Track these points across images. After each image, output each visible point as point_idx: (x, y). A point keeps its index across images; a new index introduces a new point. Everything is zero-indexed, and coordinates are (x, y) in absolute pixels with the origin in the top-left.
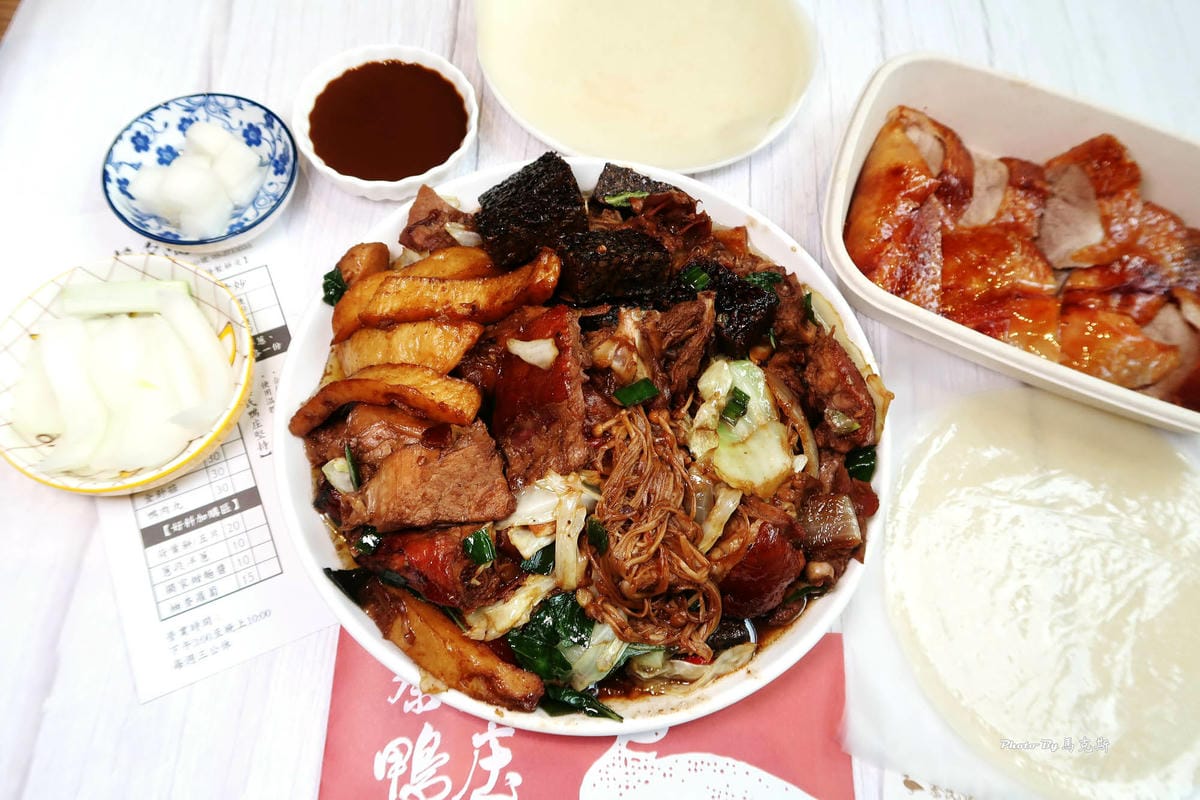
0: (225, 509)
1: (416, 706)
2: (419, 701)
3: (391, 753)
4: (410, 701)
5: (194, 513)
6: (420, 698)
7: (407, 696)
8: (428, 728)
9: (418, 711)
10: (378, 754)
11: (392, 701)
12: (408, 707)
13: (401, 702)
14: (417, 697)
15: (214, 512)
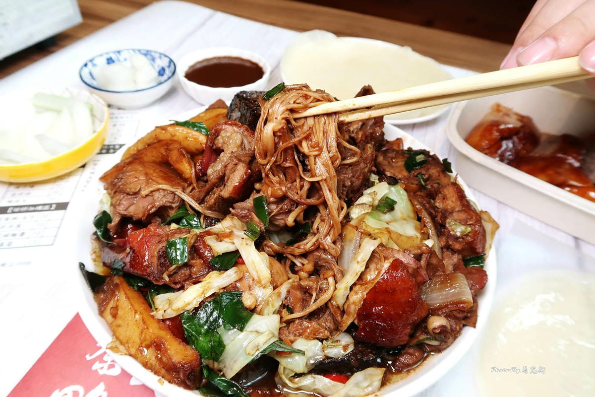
0: (47, 207)
1: (102, 368)
2: (106, 365)
3: (66, 394)
4: (100, 363)
5: (29, 206)
6: (109, 363)
7: (100, 359)
8: (102, 386)
9: (101, 372)
10: (57, 391)
11: (88, 357)
12: (96, 366)
13: (93, 361)
14: (106, 362)
15: (40, 208)
